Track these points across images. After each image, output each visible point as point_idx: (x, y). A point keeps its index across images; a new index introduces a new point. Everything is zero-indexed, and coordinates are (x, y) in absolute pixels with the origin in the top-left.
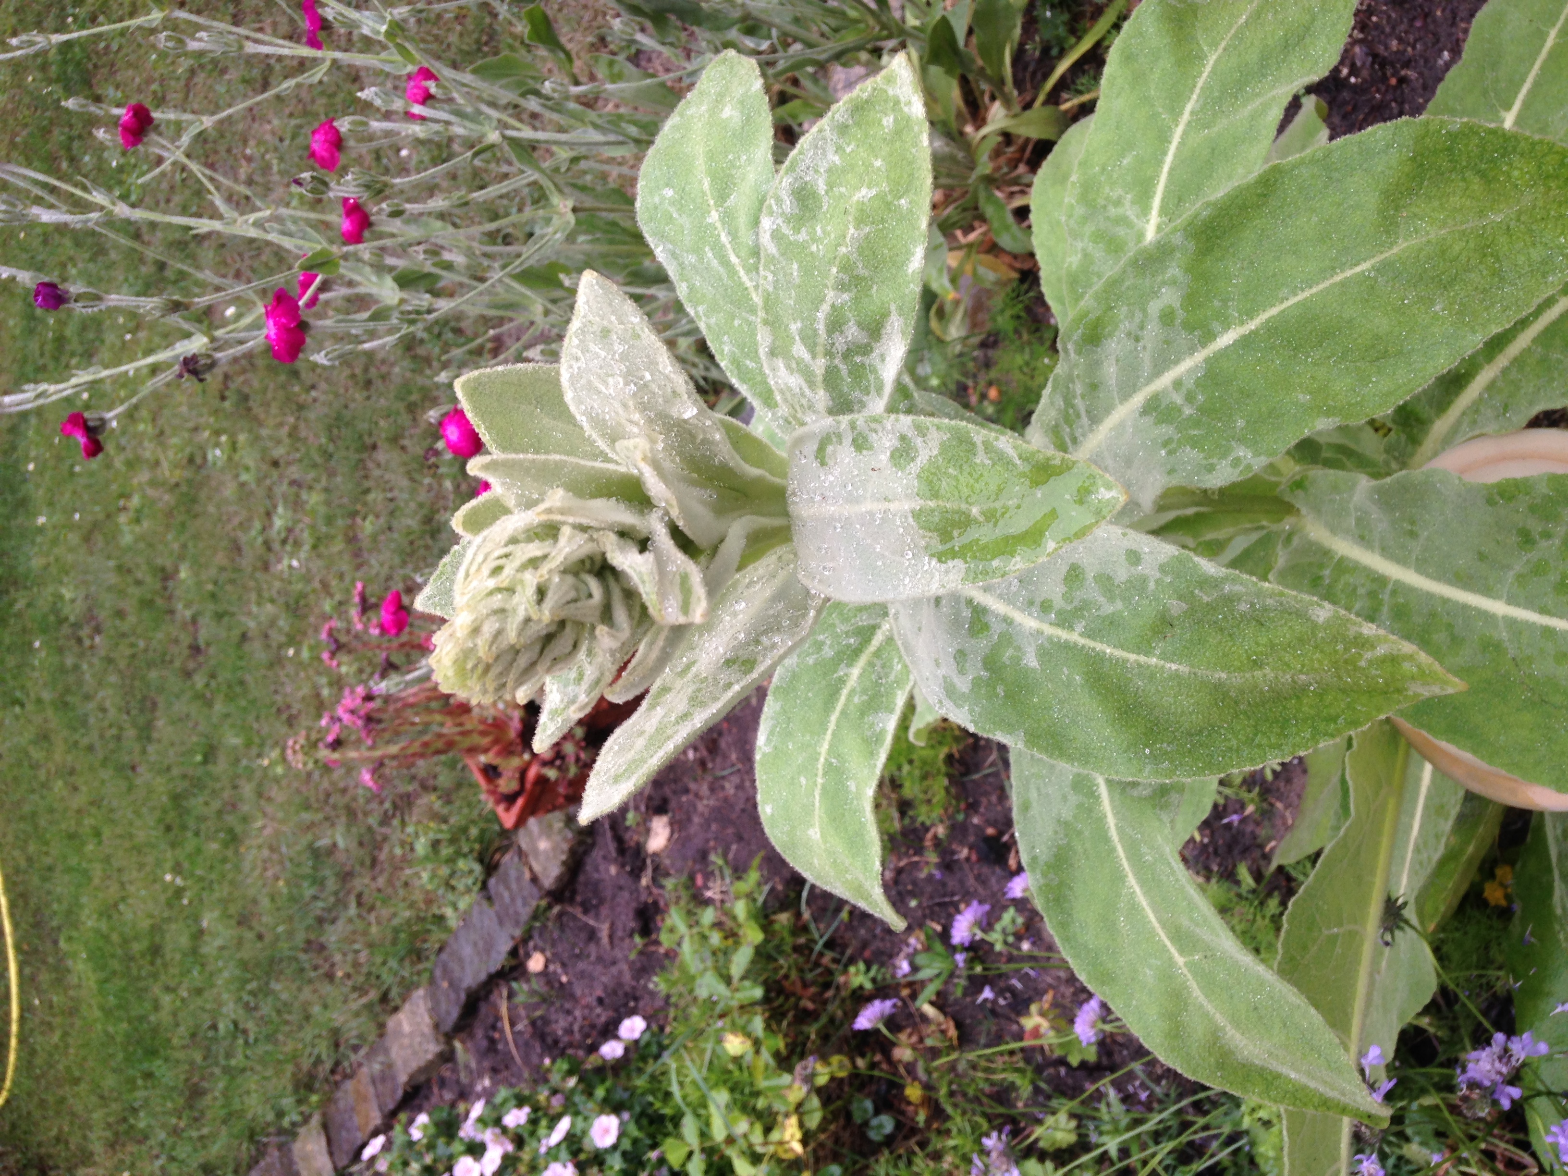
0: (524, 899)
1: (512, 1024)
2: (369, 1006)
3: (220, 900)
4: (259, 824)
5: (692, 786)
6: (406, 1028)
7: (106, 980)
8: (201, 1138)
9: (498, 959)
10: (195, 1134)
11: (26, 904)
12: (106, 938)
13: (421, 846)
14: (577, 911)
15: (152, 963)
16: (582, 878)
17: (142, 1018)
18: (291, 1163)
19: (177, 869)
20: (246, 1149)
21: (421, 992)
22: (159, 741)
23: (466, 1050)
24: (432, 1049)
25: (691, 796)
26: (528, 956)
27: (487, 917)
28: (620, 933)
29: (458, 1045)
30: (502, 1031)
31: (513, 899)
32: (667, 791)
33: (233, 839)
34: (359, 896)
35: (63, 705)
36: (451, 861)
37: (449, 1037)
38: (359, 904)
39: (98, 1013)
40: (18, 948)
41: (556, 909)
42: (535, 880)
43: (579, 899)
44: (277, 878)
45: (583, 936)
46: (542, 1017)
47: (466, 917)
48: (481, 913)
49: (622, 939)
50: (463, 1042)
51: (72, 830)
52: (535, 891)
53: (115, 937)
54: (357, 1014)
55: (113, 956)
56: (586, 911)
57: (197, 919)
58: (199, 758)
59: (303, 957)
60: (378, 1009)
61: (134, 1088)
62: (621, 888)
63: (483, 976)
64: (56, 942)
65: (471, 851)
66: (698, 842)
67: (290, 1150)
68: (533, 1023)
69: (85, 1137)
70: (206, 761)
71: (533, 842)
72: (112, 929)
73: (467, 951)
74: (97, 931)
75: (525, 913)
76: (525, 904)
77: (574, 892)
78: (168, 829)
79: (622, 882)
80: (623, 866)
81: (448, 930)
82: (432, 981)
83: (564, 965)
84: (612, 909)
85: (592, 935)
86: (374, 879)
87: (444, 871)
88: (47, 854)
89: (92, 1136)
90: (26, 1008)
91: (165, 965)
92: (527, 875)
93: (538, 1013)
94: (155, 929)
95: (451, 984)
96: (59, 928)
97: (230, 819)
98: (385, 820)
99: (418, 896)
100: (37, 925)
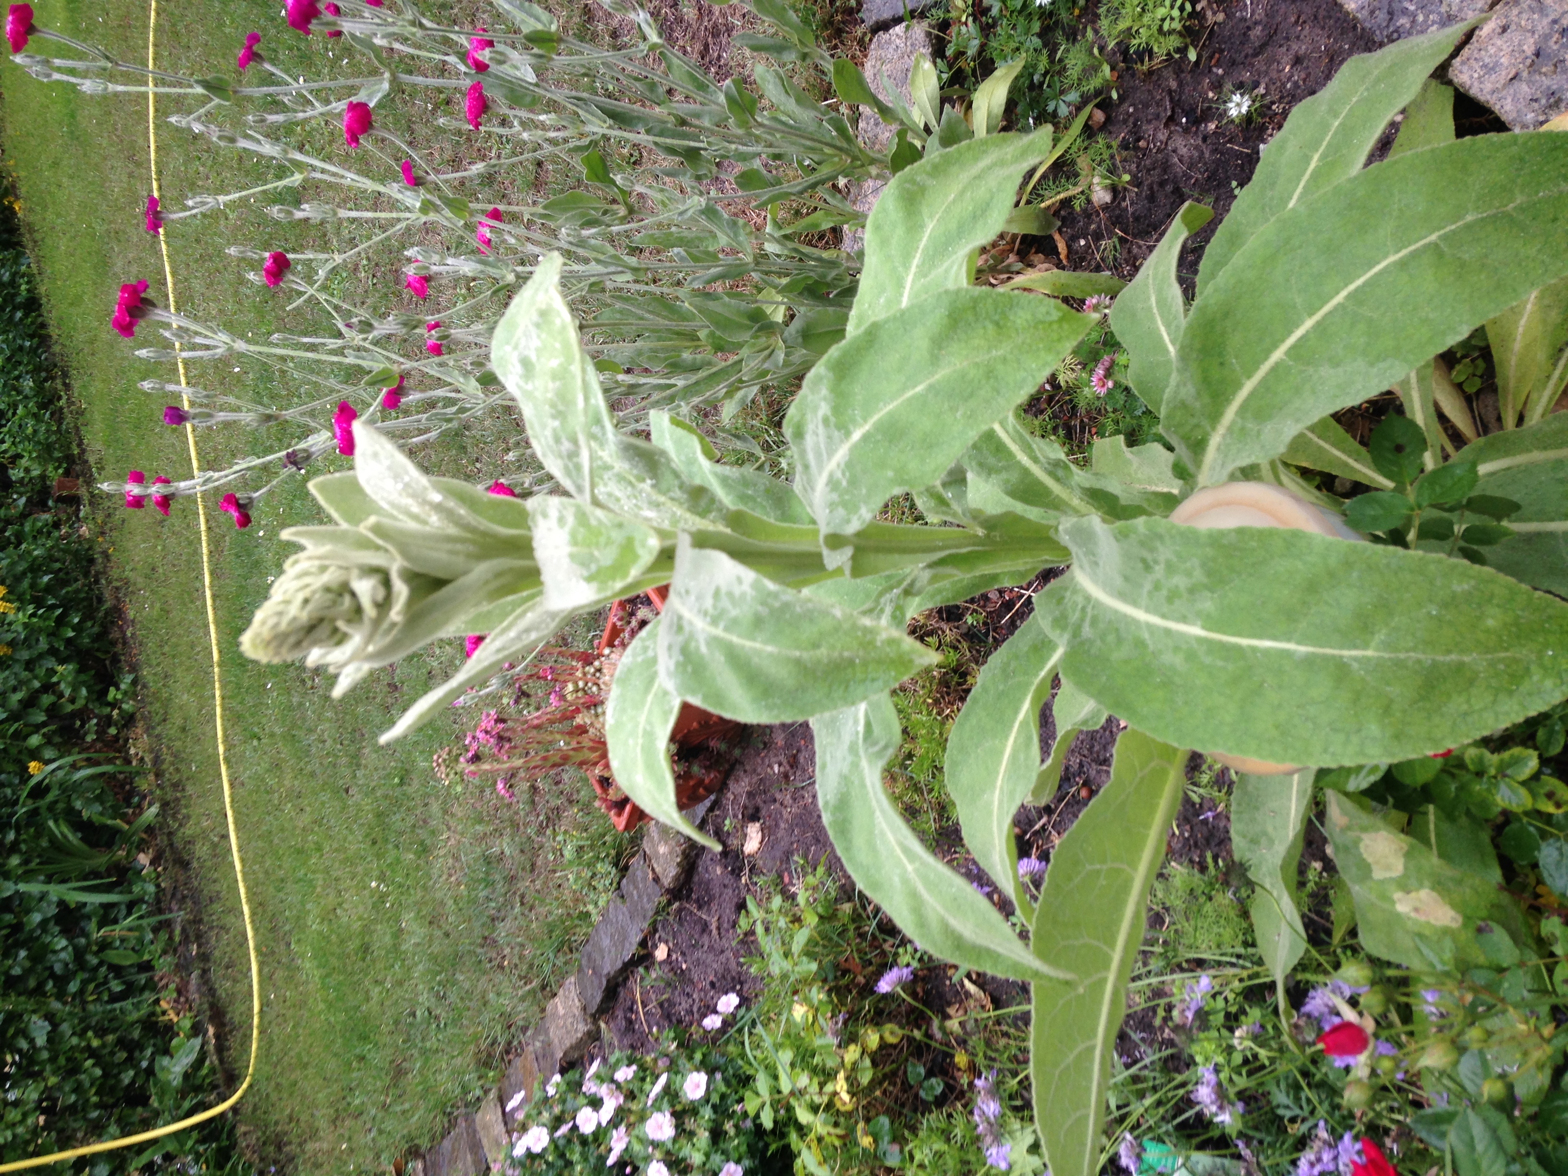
0: (649, 895)
1: (644, 1005)
2: (533, 992)
3: (416, 903)
4: (445, 836)
5: (778, 796)
6: (561, 1011)
7: (327, 976)
8: (404, 1112)
9: (631, 949)
10: (398, 1109)
11: (264, 911)
12: (327, 939)
13: (569, 852)
14: (693, 908)
15: (364, 960)
16: (696, 879)
17: (357, 1008)
18: (475, 1131)
19: (381, 878)
20: (440, 1121)
21: (573, 979)
22: (366, 767)
23: (610, 1030)
24: (582, 1028)
25: (777, 805)
26: (655, 947)
27: (621, 913)
28: (725, 925)
29: (603, 1025)
30: (637, 1013)
31: (640, 897)
32: (759, 801)
33: (424, 850)
34: (522, 897)
35: (291, 739)
36: (590, 865)
37: (595, 1018)
38: (522, 904)
39: (322, 1006)
40: (257, 949)
41: (676, 905)
42: (656, 880)
43: (694, 896)
44: (459, 884)
45: (698, 928)
46: (668, 1000)
47: (604, 914)
48: (616, 908)
49: (727, 931)
50: (607, 1023)
51: (299, 846)
52: (657, 888)
53: (334, 937)
54: (523, 999)
55: (333, 954)
56: (700, 908)
57: (398, 921)
58: (396, 780)
59: (479, 950)
60: (540, 995)
61: (350, 1069)
62: (725, 886)
63: (619, 965)
64: (288, 944)
65: (607, 856)
66: (784, 844)
67: (474, 1121)
68: (661, 1005)
69: (312, 1115)
70: (402, 783)
71: (654, 847)
72: (332, 931)
73: (606, 942)
74: (320, 933)
75: (650, 908)
76: (649, 901)
77: (690, 891)
78: (374, 842)
79: (726, 882)
80: (726, 867)
81: (591, 924)
82: (580, 970)
83: (683, 954)
84: (720, 905)
85: (705, 927)
86: (533, 881)
87: (587, 874)
88: (280, 867)
89: (318, 1114)
90: (265, 1004)
91: (373, 961)
92: (651, 876)
93: (665, 996)
94: (366, 930)
95: (594, 972)
96: (290, 931)
97: (422, 834)
98: (541, 831)
99: (567, 895)
100: (273, 930)
